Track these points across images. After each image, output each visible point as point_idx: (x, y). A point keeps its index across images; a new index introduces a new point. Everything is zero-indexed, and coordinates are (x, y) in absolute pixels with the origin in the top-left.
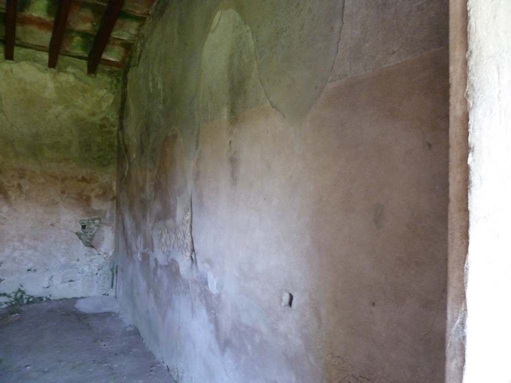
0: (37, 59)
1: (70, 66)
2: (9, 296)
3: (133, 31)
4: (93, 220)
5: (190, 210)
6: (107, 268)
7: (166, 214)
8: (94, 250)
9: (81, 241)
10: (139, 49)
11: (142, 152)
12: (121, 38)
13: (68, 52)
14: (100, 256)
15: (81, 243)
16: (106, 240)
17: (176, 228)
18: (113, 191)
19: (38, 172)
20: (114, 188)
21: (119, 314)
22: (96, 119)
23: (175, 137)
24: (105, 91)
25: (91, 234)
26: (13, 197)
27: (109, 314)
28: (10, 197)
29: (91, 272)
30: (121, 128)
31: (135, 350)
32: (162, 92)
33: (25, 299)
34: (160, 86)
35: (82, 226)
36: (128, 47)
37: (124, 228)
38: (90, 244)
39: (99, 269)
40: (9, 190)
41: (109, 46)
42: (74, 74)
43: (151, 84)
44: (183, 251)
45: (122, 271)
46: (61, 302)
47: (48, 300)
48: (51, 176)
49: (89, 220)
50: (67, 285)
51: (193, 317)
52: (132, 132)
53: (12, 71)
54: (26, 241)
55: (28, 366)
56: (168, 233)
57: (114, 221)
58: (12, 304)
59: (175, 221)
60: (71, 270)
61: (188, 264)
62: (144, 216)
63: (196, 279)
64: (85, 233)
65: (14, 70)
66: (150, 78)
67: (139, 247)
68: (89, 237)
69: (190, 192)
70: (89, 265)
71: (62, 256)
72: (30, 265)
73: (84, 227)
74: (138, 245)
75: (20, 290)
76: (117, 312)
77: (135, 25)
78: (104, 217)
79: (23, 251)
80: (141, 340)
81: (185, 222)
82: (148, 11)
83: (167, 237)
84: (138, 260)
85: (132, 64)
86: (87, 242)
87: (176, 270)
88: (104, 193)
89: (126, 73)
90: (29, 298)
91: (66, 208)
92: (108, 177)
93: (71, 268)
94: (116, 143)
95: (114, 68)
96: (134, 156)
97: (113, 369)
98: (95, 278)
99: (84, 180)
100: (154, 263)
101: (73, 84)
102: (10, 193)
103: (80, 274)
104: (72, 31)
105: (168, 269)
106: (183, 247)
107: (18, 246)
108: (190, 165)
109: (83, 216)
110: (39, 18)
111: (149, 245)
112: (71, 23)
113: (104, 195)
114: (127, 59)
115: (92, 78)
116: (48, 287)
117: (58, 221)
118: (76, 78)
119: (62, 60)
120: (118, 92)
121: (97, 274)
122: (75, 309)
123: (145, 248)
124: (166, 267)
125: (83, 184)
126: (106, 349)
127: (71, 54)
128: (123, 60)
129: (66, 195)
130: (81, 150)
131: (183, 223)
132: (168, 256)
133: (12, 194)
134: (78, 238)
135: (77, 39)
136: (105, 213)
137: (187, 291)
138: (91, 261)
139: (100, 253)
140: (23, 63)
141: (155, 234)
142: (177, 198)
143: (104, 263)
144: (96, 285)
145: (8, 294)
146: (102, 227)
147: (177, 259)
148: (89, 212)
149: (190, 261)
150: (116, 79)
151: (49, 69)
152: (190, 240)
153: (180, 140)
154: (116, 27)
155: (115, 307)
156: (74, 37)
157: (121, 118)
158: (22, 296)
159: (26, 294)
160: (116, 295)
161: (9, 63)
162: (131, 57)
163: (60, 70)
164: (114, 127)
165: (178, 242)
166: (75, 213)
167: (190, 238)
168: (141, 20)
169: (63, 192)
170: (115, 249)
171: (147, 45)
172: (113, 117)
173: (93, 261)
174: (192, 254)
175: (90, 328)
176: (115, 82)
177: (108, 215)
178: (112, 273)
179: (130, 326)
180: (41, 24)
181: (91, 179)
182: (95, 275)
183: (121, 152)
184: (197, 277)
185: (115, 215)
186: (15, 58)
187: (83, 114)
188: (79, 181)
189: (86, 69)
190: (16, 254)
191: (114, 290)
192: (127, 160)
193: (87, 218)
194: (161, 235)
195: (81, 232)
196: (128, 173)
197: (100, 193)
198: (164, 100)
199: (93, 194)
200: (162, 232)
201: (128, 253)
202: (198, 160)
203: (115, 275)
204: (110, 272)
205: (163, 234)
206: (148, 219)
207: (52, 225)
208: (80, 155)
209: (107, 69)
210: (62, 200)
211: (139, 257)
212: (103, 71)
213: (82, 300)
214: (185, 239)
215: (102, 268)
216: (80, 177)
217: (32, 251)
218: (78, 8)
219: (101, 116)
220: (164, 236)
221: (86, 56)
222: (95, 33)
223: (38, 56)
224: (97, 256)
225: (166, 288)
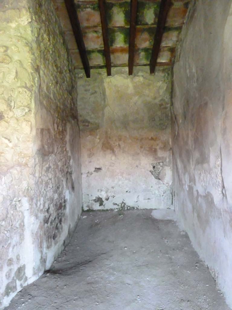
0: (122, 72)
1: (140, 72)
2: (118, 205)
3: (175, 39)
4: (159, 163)
5: (220, 158)
6: (168, 192)
7: (203, 160)
8: (160, 181)
9: (153, 176)
10: (179, 50)
11: (185, 118)
12: (167, 45)
13: (138, 63)
14: (164, 185)
15: (153, 177)
16: (167, 175)
17: (211, 169)
18: (170, 145)
19: (128, 136)
20: (170, 143)
21: (176, 222)
22: (157, 101)
23: (206, 104)
24: (161, 83)
25: (158, 171)
26: (116, 152)
27: (170, 221)
28: (115, 151)
29: (160, 195)
30: (172, 104)
31: (186, 248)
32: (195, 74)
33: (126, 207)
34: (194, 70)
35: (153, 167)
36: (172, 50)
37: (177, 168)
38: (158, 178)
39: (164, 193)
40: (114, 148)
41: (161, 53)
42: (143, 76)
43: (188, 71)
44: (216, 187)
45: (177, 195)
46: (144, 211)
47: (137, 209)
48: (134, 138)
49: (156, 163)
50: (147, 201)
51: (225, 237)
52: (179, 106)
53: (111, 82)
54: (124, 175)
55: (126, 247)
56: (205, 173)
57: (172, 163)
58: (120, 210)
59: (209, 165)
60: (148, 193)
61: (220, 196)
62: (189, 161)
63: (227, 209)
64: (155, 171)
65: (112, 81)
66: (187, 66)
67: (186, 181)
68: (157, 173)
69: (220, 145)
70: (158, 190)
71: (143, 184)
72: (127, 189)
73: (154, 167)
74: (186, 179)
75: (123, 202)
76: (175, 220)
77: (175, 33)
78: (165, 161)
79: (123, 181)
80: (190, 242)
81: (217, 166)
82: (183, 21)
83: (204, 175)
84: (186, 190)
85: (175, 61)
86: (156, 176)
87: (212, 200)
88: (165, 146)
89: (172, 68)
90: (127, 207)
91: (143, 156)
92: (166, 136)
93: (148, 191)
94: (170, 114)
95: (165, 67)
96: (181, 121)
97: (171, 259)
98: (162, 198)
99: (152, 139)
100: (196, 192)
101: (142, 82)
102: (115, 149)
103: (153, 195)
104: (139, 49)
105: (206, 198)
106: (216, 184)
107: (121, 179)
108: (219, 123)
109: (153, 160)
110: (121, 47)
111: (192, 180)
112: (138, 45)
113: (165, 147)
114: (173, 59)
115: (153, 75)
116: (137, 202)
117: (140, 164)
118: (144, 78)
119: (135, 69)
120: (169, 81)
121: (163, 196)
122: (151, 215)
123: (190, 182)
124: (205, 197)
125: (152, 142)
126: (168, 244)
127: (140, 64)
128: (171, 60)
129: (143, 149)
130: (150, 121)
131: (215, 167)
132: (205, 190)
133: (116, 150)
134: (151, 174)
135: (142, 54)
136: (166, 159)
137: (220, 217)
138: (159, 187)
139: (164, 183)
140: (116, 76)
141: (196, 173)
142: (210, 148)
143: (166, 189)
144: (163, 202)
145: (118, 204)
146: (165, 167)
147: (212, 193)
148: (156, 158)
149: (222, 195)
150: (167, 73)
151: (129, 76)
152: (221, 179)
153: (210, 106)
154: (164, 39)
155: (174, 218)
156: (140, 53)
157: (172, 98)
158: (124, 206)
159: (126, 205)
160: (174, 209)
161: (110, 78)
162: (175, 57)
163: (135, 76)
164: (168, 104)
165: (212, 180)
166: (149, 159)
167: (221, 178)
168: (179, 29)
169: (141, 147)
170: (173, 181)
171: (184, 45)
172: (167, 98)
173: (160, 188)
174: (223, 190)
175: (159, 229)
176: (167, 75)
177: (167, 160)
178: (172, 195)
179: (183, 231)
180: (122, 50)
181: (156, 138)
182: (162, 196)
183: (173, 120)
184: (227, 208)
185: (172, 160)
186: (112, 74)
187: (149, 99)
188: (150, 140)
189: (149, 71)
190: (120, 183)
191: (173, 206)
192: (176, 124)
193: (156, 162)
194: (200, 174)
195: (153, 170)
196: (177, 133)
197: (162, 146)
198: (197, 79)
199: (158, 147)
200: (201, 172)
201: (180, 184)
202: (224, 119)
203: (174, 196)
204: (170, 195)
205: (202, 173)
206: (191, 162)
207: (137, 166)
208: (149, 124)
209: (161, 68)
210: (141, 152)
211: (186, 188)
212: (159, 70)
213: (155, 211)
214: (217, 179)
215: (166, 192)
216: (150, 138)
217: (128, 181)
218: (140, 34)
219: (160, 98)
220: (202, 175)
221: (149, 63)
222: (152, 47)
223: (123, 70)
224: (162, 185)
225: (205, 212)
